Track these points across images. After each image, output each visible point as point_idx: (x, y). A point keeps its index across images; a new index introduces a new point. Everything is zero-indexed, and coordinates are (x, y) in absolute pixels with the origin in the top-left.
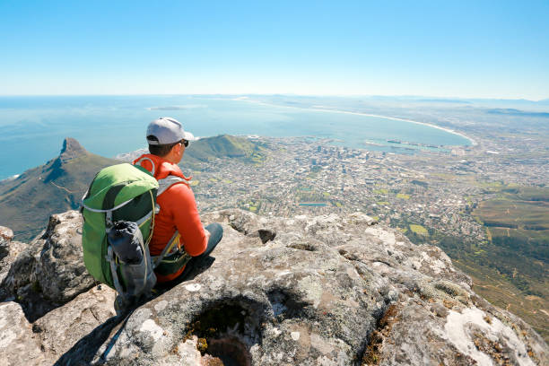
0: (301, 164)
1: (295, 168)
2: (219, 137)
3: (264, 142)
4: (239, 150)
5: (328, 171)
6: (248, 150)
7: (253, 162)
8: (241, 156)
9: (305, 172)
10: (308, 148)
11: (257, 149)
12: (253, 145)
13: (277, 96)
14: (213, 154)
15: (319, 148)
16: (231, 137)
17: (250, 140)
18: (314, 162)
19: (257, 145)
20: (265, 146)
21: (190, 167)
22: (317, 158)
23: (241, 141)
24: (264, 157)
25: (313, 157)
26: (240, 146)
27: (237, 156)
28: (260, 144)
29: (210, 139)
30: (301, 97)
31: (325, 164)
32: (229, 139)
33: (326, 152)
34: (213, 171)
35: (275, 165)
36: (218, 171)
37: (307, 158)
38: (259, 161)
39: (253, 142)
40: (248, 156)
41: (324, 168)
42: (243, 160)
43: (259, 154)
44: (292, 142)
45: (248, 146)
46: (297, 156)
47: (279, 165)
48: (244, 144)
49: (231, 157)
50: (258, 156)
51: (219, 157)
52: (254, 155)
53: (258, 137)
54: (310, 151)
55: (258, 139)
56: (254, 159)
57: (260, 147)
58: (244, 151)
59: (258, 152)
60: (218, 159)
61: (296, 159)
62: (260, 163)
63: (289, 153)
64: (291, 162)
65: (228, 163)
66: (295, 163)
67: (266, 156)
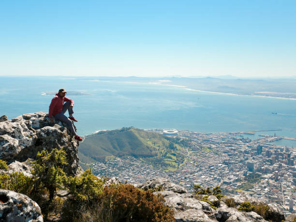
0: (232, 170)
1: (222, 175)
2: (123, 130)
3: (182, 138)
4: (148, 148)
5: (271, 181)
6: (159, 148)
7: (166, 165)
8: (152, 156)
9: (237, 181)
10: (244, 148)
11: (172, 147)
12: (167, 142)
13: (209, 78)
14: (113, 153)
15: (259, 150)
16: (138, 130)
17: (165, 136)
19: (172, 143)
20: (185, 144)
22: (256, 162)
23: (152, 136)
24: (181, 159)
25: (250, 161)
26: (150, 143)
27: (144, 156)
28: (177, 141)
29: (111, 133)
30: (239, 79)
31: (266, 171)
32: (137, 135)
33: (269, 154)
35: (194, 169)
37: (241, 161)
38: (174, 164)
39: (168, 139)
40: (159, 156)
41: (265, 176)
42: (152, 161)
43: (174, 155)
44: (223, 139)
45: (160, 143)
46: (228, 158)
47: (200, 170)
48: (155, 140)
49: (136, 156)
50: (172, 156)
51: (120, 157)
52: (167, 155)
53: (176, 132)
54: (246, 152)
55: (176, 134)
56: (167, 161)
57: (177, 145)
58: (155, 149)
59: (173, 152)
60: (119, 159)
61: (225, 163)
62: (174, 167)
63: (216, 154)
64: (217, 167)
65: (131, 165)
66: (223, 168)
67: (183, 157)
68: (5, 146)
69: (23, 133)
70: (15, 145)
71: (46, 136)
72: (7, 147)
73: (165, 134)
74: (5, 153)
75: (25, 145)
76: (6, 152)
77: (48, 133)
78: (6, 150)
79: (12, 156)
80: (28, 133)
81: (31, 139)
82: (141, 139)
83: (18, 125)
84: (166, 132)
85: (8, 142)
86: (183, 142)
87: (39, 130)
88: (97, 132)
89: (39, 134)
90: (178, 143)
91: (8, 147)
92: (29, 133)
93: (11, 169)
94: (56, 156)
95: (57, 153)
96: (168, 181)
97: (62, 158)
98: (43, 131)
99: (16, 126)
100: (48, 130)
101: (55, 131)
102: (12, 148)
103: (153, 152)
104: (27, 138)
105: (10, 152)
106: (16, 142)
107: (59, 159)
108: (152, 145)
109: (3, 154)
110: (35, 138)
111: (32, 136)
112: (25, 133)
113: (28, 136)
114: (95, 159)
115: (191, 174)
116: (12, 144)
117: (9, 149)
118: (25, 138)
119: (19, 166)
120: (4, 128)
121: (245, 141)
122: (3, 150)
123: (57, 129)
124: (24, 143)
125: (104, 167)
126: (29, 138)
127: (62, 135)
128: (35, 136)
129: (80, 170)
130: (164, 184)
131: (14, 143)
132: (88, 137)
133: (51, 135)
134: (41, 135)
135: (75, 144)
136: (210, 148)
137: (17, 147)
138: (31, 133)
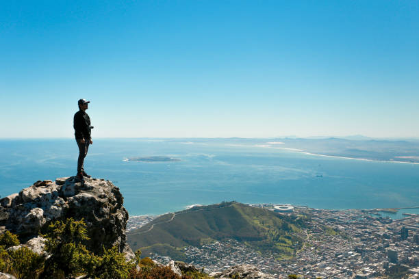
0: (366, 260)
1: (355, 267)
2: (223, 205)
3: (299, 216)
4: (255, 228)
6: (269, 229)
7: (279, 252)
8: (260, 239)
9: (374, 275)
10: (383, 230)
11: (285, 228)
12: (279, 222)
13: (333, 139)
14: (210, 234)
15: (404, 234)
16: (241, 205)
17: (276, 214)
18: (393, 256)
19: (286, 222)
20: (302, 223)
21: (168, 254)
22: (400, 251)
23: (260, 212)
24: (298, 243)
25: (392, 248)
26: (257, 222)
27: (250, 239)
28: (292, 219)
29: (207, 209)
31: (415, 264)
32: (240, 211)
33: (417, 240)
34: (206, 263)
35: (316, 257)
36: (214, 263)
37: (379, 249)
38: (288, 249)
39: (280, 217)
40: (269, 240)
41: (414, 270)
42: (261, 246)
43: (289, 238)
44: (354, 218)
45: (271, 223)
46: (361, 244)
47: (324, 259)
48: (264, 219)
49: (240, 240)
50: (287, 240)
51: (219, 239)
52: (280, 238)
53: (291, 208)
54: (385, 236)
55: (290, 211)
56: (279, 246)
57: (292, 226)
58: (263, 230)
59: (287, 234)
60: (217, 242)
61: (356, 250)
62: (289, 254)
63: (345, 238)
64: (347, 255)
65: (233, 251)
66: (355, 258)
67: (301, 242)
70: (38, 216)
71: (79, 205)
73: (276, 210)
74: (25, 226)
75: (52, 216)
76: (26, 224)
77: (82, 201)
78: (27, 222)
79: (33, 229)
80: (57, 201)
81: (60, 209)
82: (246, 217)
83: (47, 191)
84: (277, 207)
86: (300, 221)
87: (72, 198)
88: (192, 207)
89: (71, 203)
90: (294, 223)
91: (29, 218)
92: (59, 201)
93: (30, 245)
94: (72, 228)
95: (74, 225)
96: (255, 269)
97: (81, 232)
98: (75, 198)
99: (45, 193)
100: (83, 197)
101: (92, 199)
102: (34, 219)
103: (262, 234)
104: (56, 207)
105: (31, 225)
106: (41, 212)
107: (76, 233)
108: (259, 225)
109: (23, 227)
110: (66, 208)
111: (61, 205)
113: (56, 205)
114: (187, 241)
115: (312, 264)
116: (35, 214)
117: (31, 220)
118: (52, 207)
119: (41, 241)
120: (30, 195)
121: (384, 221)
122: (22, 223)
123: (95, 197)
124: (51, 214)
125: (199, 252)
126: (58, 207)
127: (101, 205)
128: (66, 204)
129: (128, 250)
130: (250, 273)
131: (37, 213)
132: (178, 214)
133: (86, 205)
134: (74, 204)
135: (121, 217)
136: (336, 230)
137: (41, 218)
138: (61, 201)
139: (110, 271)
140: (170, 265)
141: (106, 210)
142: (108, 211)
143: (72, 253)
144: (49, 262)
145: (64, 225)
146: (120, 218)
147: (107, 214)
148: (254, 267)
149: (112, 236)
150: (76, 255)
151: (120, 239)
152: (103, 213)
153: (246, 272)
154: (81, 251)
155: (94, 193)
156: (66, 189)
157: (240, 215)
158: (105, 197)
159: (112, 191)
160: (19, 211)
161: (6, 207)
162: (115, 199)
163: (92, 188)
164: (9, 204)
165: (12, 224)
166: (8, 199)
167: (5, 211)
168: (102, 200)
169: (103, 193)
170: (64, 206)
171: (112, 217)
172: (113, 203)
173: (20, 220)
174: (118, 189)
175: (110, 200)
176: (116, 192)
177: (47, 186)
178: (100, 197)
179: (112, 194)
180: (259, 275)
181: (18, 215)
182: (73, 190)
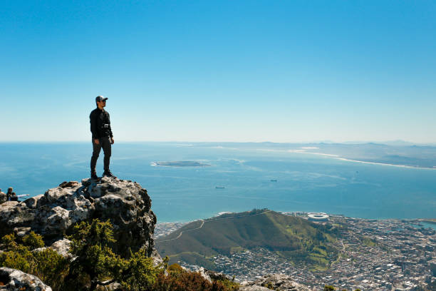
0: (407, 273)
1: (394, 281)
2: (254, 212)
3: (335, 225)
4: (287, 237)
6: (303, 239)
7: (313, 262)
8: (293, 249)
10: (425, 242)
11: (319, 237)
12: (314, 231)
14: (240, 243)
16: (272, 212)
17: (310, 223)
19: (321, 232)
20: (337, 233)
21: (197, 263)
23: (293, 221)
24: (333, 254)
25: (435, 262)
26: (290, 231)
27: (283, 249)
28: (327, 229)
29: (237, 216)
30: (415, 146)
32: (273, 220)
34: (237, 273)
35: (352, 269)
36: (245, 273)
37: (421, 261)
38: (323, 260)
39: (315, 226)
40: (303, 249)
42: (294, 256)
43: (323, 248)
44: (393, 229)
45: (304, 232)
46: (401, 256)
47: (361, 271)
48: (297, 227)
49: (271, 249)
50: (322, 251)
51: (250, 248)
52: (314, 249)
53: (326, 216)
54: (428, 248)
55: (325, 220)
56: (314, 257)
57: (327, 235)
58: (297, 240)
59: (321, 245)
60: (248, 252)
61: (396, 262)
62: (324, 265)
63: (384, 249)
64: (385, 268)
65: (265, 260)
66: (395, 270)
67: (336, 252)
68: (50, 218)
69: (77, 202)
70: (64, 217)
71: (106, 207)
72: (52, 219)
73: (310, 219)
74: (50, 227)
75: (77, 218)
76: (51, 225)
77: (109, 202)
78: (52, 223)
79: (58, 231)
80: (83, 203)
81: (86, 210)
82: (278, 225)
83: (73, 192)
84: (312, 216)
85: (55, 213)
86: (336, 231)
87: (98, 199)
88: (221, 214)
89: (97, 205)
90: (329, 233)
91: (54, 220)
92: (85, 202)
93: (55, 248)
94: (98, 229)
95: (100, 226)
97: (107, 234)
98: (103, 201)
99: (71, 194)
100: (110, 199)
101: (119, 201)
102: (59, 220)
103: (295, 243)
104: (81, 209)
105: (57, 227)
106: (67, 213)
107: (102, 235)
108: (292, 234)
110: (92, 209)
111: (87, 206)
112: (79, 202)
113: (82, 206)
114: (216, 250)
115: (348, 276)
116: (60, 215)
117: (56, 222)
118: (78, 208)
119: (66, 244)
120: (55, 196)
121: (426, 232)
122: (47, 224)
123: (121, 198)
124: (76, 215)
125: (229, 261)
126: (84, 208)
127: (128, 207)
128: (92, 206)
129: (155, 255)
130: (283, 283)
131: (63, 214)
132: (208, 221)
133: (113, 206)
134: (100, 206)
135: (148, 220)
136: (375, 241)
137: (67, 219)
138: (87, 203)
139: (137, 275)
140: (200, 272)
141: (133, 212)
142: (136, 214)
143: (98, 255)
144: (74, 265)
145: (90, 226)
146: (148, 222)
147: (134, 217)
148: (287, 277)
149: (139, 239)
150: (102, 258)
151: (147, 243)
152: (131, 216)
153: (279, 281)
154: (107, 253)
155: (121, 195)
156: (92, 191)
157: (272, 223)
158: (132, 199)
159: (140, 193)
160: (45, 212)
161: (31, 207)
162: (143, 202)
163: (119, 189)
164: (35, 205)
165: (37, 225)
166: (33, 200)
167: (30, 211)
168: (129, 202)
169: (130, 195)
170: (90, 208)
171: (139, 221)
172: (141, 206)
173: (46, 221)
174: (146, 191)
175: (137, 203)
176: (144, 194)
177: (73, 187)
178: (127, 199)
179: (140, 196)
180: (294, 286)
181: (43, 216)
182: (100, 191)
